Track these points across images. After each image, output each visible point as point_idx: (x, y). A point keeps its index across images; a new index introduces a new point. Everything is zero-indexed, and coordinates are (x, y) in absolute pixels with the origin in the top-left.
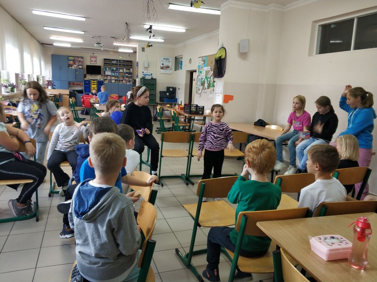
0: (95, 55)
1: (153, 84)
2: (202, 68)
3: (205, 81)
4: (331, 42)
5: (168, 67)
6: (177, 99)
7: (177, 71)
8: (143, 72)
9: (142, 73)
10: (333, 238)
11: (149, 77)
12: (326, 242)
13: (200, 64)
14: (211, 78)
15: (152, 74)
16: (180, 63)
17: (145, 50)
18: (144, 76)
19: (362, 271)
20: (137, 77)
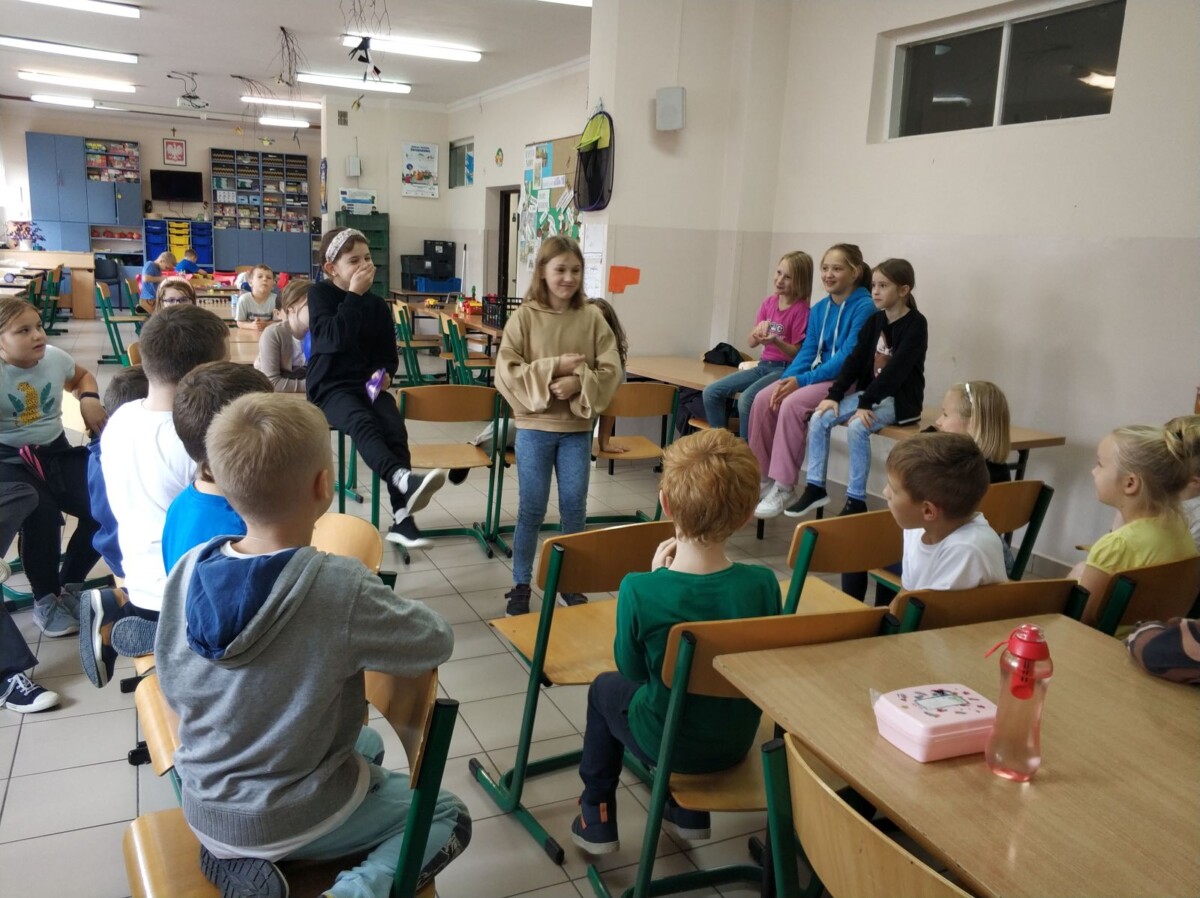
0: (178, 136)
1: (379, 232)
2: (537, 179)
3: (548, 224)
4: (935, 99)
5: (425, 176)
6: (460, 280)
7: (458, 190)
8: (344, 193)
9: (341, 196)
10: (941, 693)
11: (365, 210)
12: (922, 707)
13: (533, 167)
14: (569, 211)
15: (373, 198)
16: (467, 162)
17: (350, 118)
18: (346, 205)
19: (1026, 785)
20: (325, 207)
